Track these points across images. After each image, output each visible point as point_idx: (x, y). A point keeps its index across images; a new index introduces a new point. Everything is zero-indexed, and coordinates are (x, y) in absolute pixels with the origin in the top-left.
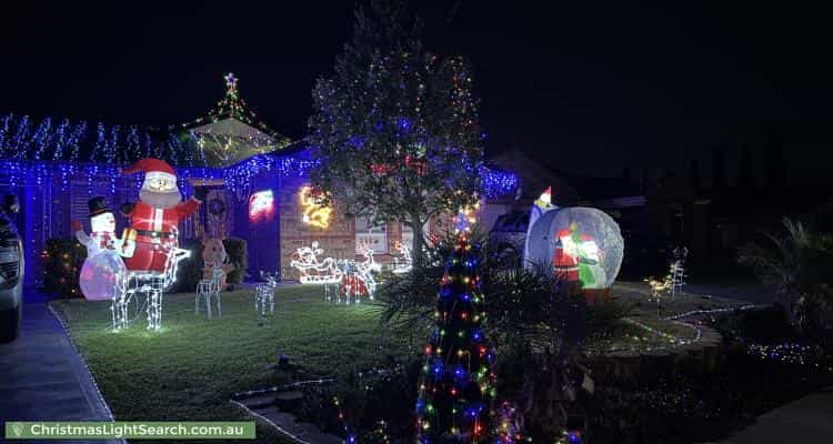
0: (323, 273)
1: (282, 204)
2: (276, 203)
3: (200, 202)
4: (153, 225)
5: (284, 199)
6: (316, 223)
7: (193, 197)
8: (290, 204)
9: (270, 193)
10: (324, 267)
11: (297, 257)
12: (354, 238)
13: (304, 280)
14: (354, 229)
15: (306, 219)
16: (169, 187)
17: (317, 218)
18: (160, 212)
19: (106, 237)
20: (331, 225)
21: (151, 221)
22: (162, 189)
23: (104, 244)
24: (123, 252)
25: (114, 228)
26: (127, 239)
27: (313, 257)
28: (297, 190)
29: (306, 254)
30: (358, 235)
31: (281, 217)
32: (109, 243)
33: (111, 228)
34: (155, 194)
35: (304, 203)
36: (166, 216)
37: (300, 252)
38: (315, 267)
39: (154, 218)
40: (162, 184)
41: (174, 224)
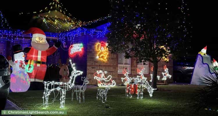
0: (108, 83)
1: (87, 50)
2: (85, 49)
4: (36, 58)
5: (88, 48)
6: (102, 59)
7: (54, 46)
8: (91, 50)
9: (81, 45)
10: (108, 79)
11: (96, 75)
12: (118, 67)
13: (100, 85)
14: (117, 62)
15: (97, 57)
16: (43, 41)
17: (102, 57)
18: (40, 52)
19: (21, 63)
20: (108, 60)
21: (34, 56)
22: (41, 42)
23: (21, 66)
24: (29, 70)
25: (24, 59)
26: (30, 64)
27: (103, 75)
28: (94, 44)
29: (100, 74)
30: (119, 65)
31: (88, 56)
32: (23, 66)
33: (23, 59)
34: (38, 44)
35: (97, 50)
37: (98, 72)
38: (104, 79)
39: (37, 55)
40: (41, 40)
41: (44, 57)
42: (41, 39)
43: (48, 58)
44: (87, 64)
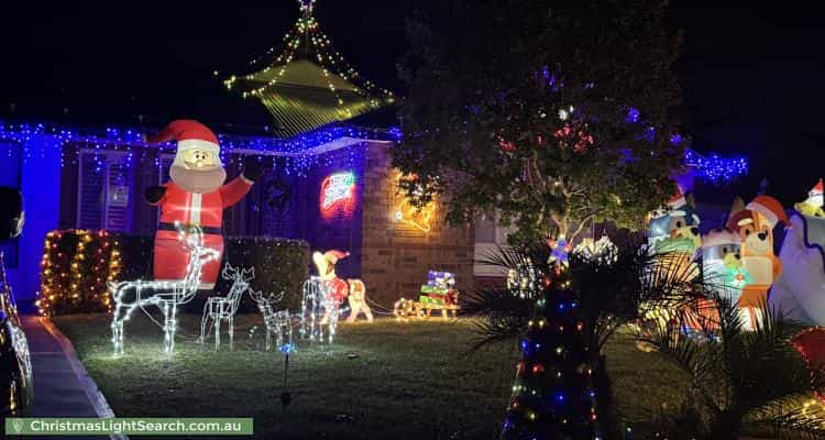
1: (365, 195)
2: (360, 189)
3: (251, 183)
4: (190, 213)
5: (370, 188)
7: (242, 175)
8: (377, 194)
12: (472, 250)
14: (472, 235)
16: (208, 161)
18: (197, 198)
20: (437, 229)
21: (186, 209)
22: (200, 165)
30: (478, 245)
31: (365, 213)
34: (193, 172)
36: (206, 202)
39: (190, 205)
40: (200, 158)
41: (217, 212)
42: (201, 155)
43: (226, 214)
44: (364, 240)
